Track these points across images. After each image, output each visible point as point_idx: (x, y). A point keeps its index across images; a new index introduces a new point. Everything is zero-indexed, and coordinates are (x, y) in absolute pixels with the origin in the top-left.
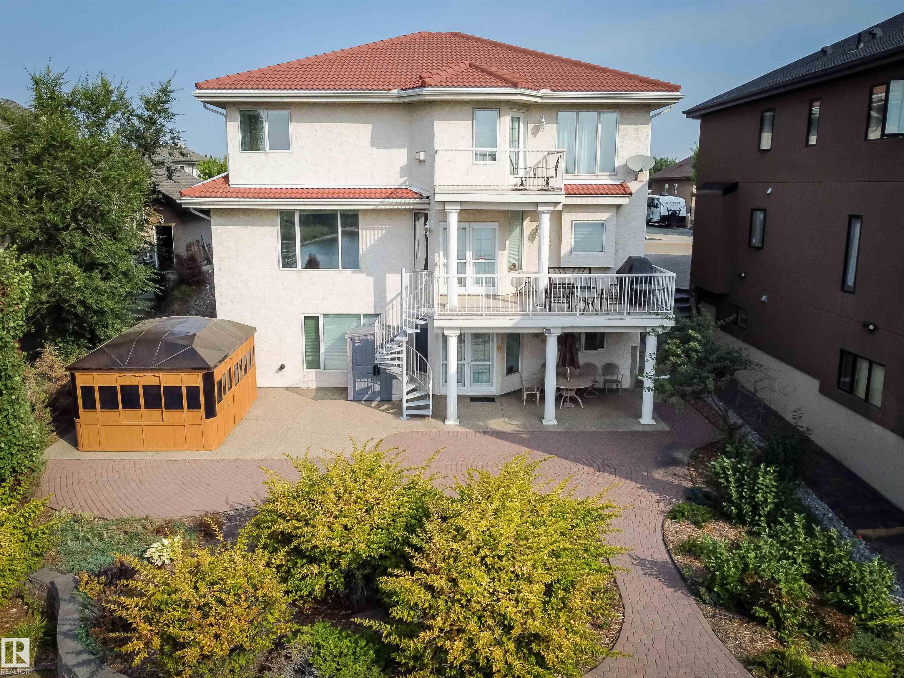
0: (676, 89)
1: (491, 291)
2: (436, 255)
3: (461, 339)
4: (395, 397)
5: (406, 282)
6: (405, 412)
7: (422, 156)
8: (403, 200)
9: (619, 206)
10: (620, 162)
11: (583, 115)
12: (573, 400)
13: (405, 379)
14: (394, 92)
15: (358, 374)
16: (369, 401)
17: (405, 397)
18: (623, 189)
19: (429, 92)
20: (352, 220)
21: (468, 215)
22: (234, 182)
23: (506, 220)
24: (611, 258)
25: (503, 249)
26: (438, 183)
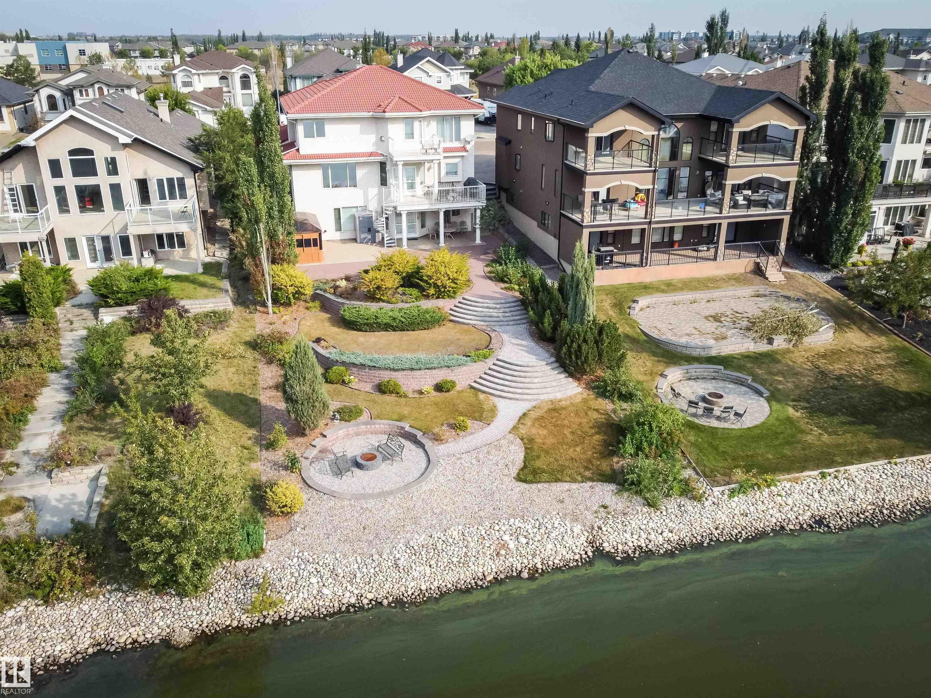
1: (414, 194)
2: (391, 180)
3: (407, 215)
4: (377, 241)
5: (377, 192)
6: (386, 245)
7: (383, 139)
8: (374, 157)
9: (463, 156)
10: (462, 137)
11: (446, 118)
13: (385, 232)
14: (371, 113)
15: (362, 232)
16: (367, 243)
17: (385, 239)
18: (464, 149)
19: (387, 115)
20: (353, 167)
21: (406, 164)
22: (302, 152)
23: (419, 164)
24: (461, 177)
25: (418, 176)
26: (392, 151)
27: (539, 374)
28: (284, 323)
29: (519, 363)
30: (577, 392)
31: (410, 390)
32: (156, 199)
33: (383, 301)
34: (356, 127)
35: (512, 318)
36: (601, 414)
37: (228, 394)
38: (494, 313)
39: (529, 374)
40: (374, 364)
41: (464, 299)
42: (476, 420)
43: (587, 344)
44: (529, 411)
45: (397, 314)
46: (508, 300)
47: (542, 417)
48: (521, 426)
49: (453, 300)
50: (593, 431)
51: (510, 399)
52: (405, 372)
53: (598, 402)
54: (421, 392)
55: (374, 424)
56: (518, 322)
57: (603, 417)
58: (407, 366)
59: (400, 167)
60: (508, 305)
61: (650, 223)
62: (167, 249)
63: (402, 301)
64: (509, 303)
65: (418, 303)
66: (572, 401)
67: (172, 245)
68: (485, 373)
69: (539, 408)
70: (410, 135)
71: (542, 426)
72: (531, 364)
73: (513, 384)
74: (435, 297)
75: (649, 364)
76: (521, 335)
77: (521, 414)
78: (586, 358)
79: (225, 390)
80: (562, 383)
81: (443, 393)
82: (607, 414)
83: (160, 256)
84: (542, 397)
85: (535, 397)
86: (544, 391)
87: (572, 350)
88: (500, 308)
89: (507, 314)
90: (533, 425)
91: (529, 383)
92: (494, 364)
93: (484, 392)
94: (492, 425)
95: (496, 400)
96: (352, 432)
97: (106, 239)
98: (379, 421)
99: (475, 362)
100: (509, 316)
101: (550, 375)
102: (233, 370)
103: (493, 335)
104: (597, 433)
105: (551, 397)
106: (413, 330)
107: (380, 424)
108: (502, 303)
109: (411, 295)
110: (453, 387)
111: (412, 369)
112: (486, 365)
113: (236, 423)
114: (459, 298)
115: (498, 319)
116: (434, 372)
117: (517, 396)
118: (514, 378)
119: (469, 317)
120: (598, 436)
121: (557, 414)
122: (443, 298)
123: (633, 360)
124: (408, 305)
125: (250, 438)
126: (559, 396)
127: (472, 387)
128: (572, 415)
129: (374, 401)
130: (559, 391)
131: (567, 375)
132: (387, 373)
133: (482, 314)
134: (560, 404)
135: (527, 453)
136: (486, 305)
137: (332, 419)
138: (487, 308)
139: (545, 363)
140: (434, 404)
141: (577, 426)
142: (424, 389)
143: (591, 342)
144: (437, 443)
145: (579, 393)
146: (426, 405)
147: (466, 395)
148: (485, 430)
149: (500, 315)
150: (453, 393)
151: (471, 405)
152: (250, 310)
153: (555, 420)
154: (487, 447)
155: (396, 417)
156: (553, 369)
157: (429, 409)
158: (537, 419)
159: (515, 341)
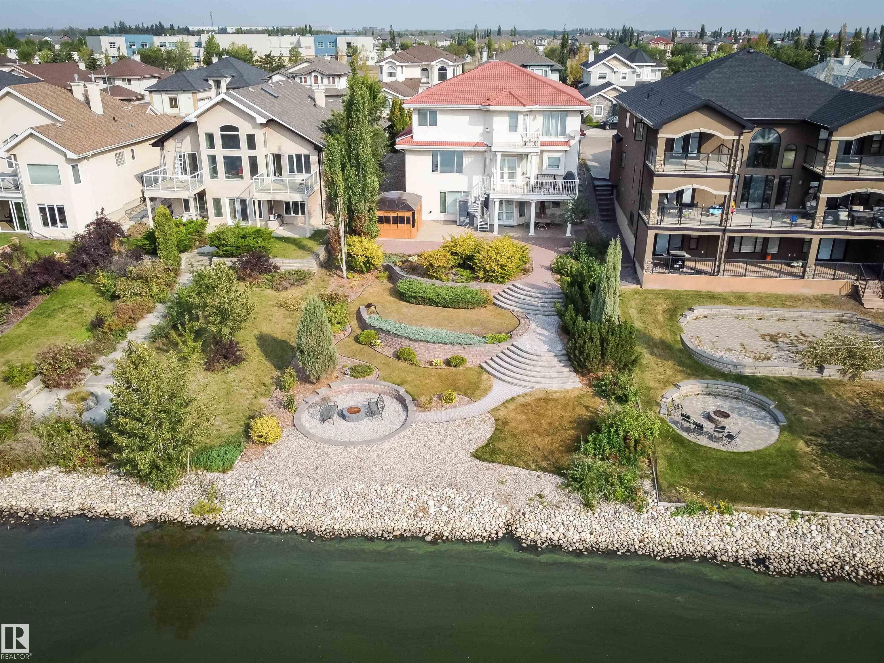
1: (513, 183)
2: (493, 169)
3: (501, 202)
4: (475, 225)
5: (481, 179)
6: (479, 229)
7: (488, 130)
8: (479, 147)
9: (566, 151)
10: (567, 132)
11: (553, 113)
12: (544, 227)
13: (479, 217)
14: (478, 106)
15: (461, 215)
16: (465, 226)
17: (479, 224)
18: (568, 144)
19: (492, 108)
20: (460, 155)
21: (505, 155)
22: (415, 139)
23: (522, 156)
24: (561, 171)
25: (519, 167)
26: (494, 141)
27: (544, 364)
28: (352, 287)
29: (530, 351)
30: (577, 386)
31: (424, 360)
32: (287, 171)
33: (437, 278)
34: (465, 119)
35: (548, 309)
36: (590, 411)
37: (275, 340)
38: (534, 301)
39: (533, 362)
40: (397, 332)
41: (513, 285)
42: (467, 396)
43: (592, 342)
44: (519, 396)
45: (443, 292)
46: (552, 292)
47: (528, 404)
48: (503, 409)
49: (501, 286)
50: (571, 425)
51: (508, 382)
52: (422, 343)
53: (593, 400)
54: (431, 364)
55: (377, 384)
57: (590, 414)
58: (424, 338)
59: (499, 158)
60: (551, 296)
61: (724, 231)
62: (292, 215)
63: (453, 281)
64: (553, 294)
65: (467, 284)
66: (567, 395)
67: (296, 212)
68: (496, 356)
69: (530, 395)
70: (514, 128)
71: (523, 412)
72: (539, 354)
73: (516, 370)
74: (484, 280)
75: (669, 372)
76: (550, 326)
77: (510, 397)
78: (588, 355)
79: (275, 335)
80: (564, 376)
81: (452, 368)
82: (596, 413)
83: (286, 220)
84: (538, 386)
85: (531, 384)
86: (542, 380)
87: (577, 345)
88: (542, 298)
89: (546, 305)
90: (514, 410)
91: (531, 371)
92: (507, 349)
93: (489, 373)
94: (477, 403)
95: (496, 381)
96: (356, 388)
97: (243, 202)
98: (383, 382)
99: (488, 343)
100: (547, 307)
101: (555, 366)
102: (290, 320)
103: (523, 322)
104: (573, 428)
105: (547, 387)
106: (454, 308)
107: (381, 385)
108: (545, 294)
109: (462, 275)
110: (461, 364)
111: (428, 342)
112: (499, 348)
113: (268, 364)
114: (508, 284)
115: (536, 308)
116: (447, 347)
117: (515, 381)
118: (518, 364)
119: (511, 302)
120: (573, 431)
121: (544, 404)
122: (492, 281)
123: (655, 365)
124: (457, 285)
125: (272, 378)
126: (555, 387)
127: (481, 367)
128: (559, 407)
129: (388, 365)
130: (557, 383)
131: (573, 369)
132: (407, 342)
133: (523, 301)
134: (554, 395)
135: (494, 433)
136: (529, 293)
137: (345, 374)
138: (530, 296)
139: (554, 354)
140: (439, 376)
141: (557, 418)
142: (434, 361)
143: (597, 340)
144: (420, 409)
145: (578, 388)
146: (431, 375)
147: (471, 372)
148: (468, 406)
149: (539, 304)
150: (461, 369)
151: (470, 382)
152: (331, 273)
153: (539, 408)
154: (460, 421)
155: (398, 381)
156: (560, 361)
157: (431, 379)
158: (522, 405)
159: (539, 330)
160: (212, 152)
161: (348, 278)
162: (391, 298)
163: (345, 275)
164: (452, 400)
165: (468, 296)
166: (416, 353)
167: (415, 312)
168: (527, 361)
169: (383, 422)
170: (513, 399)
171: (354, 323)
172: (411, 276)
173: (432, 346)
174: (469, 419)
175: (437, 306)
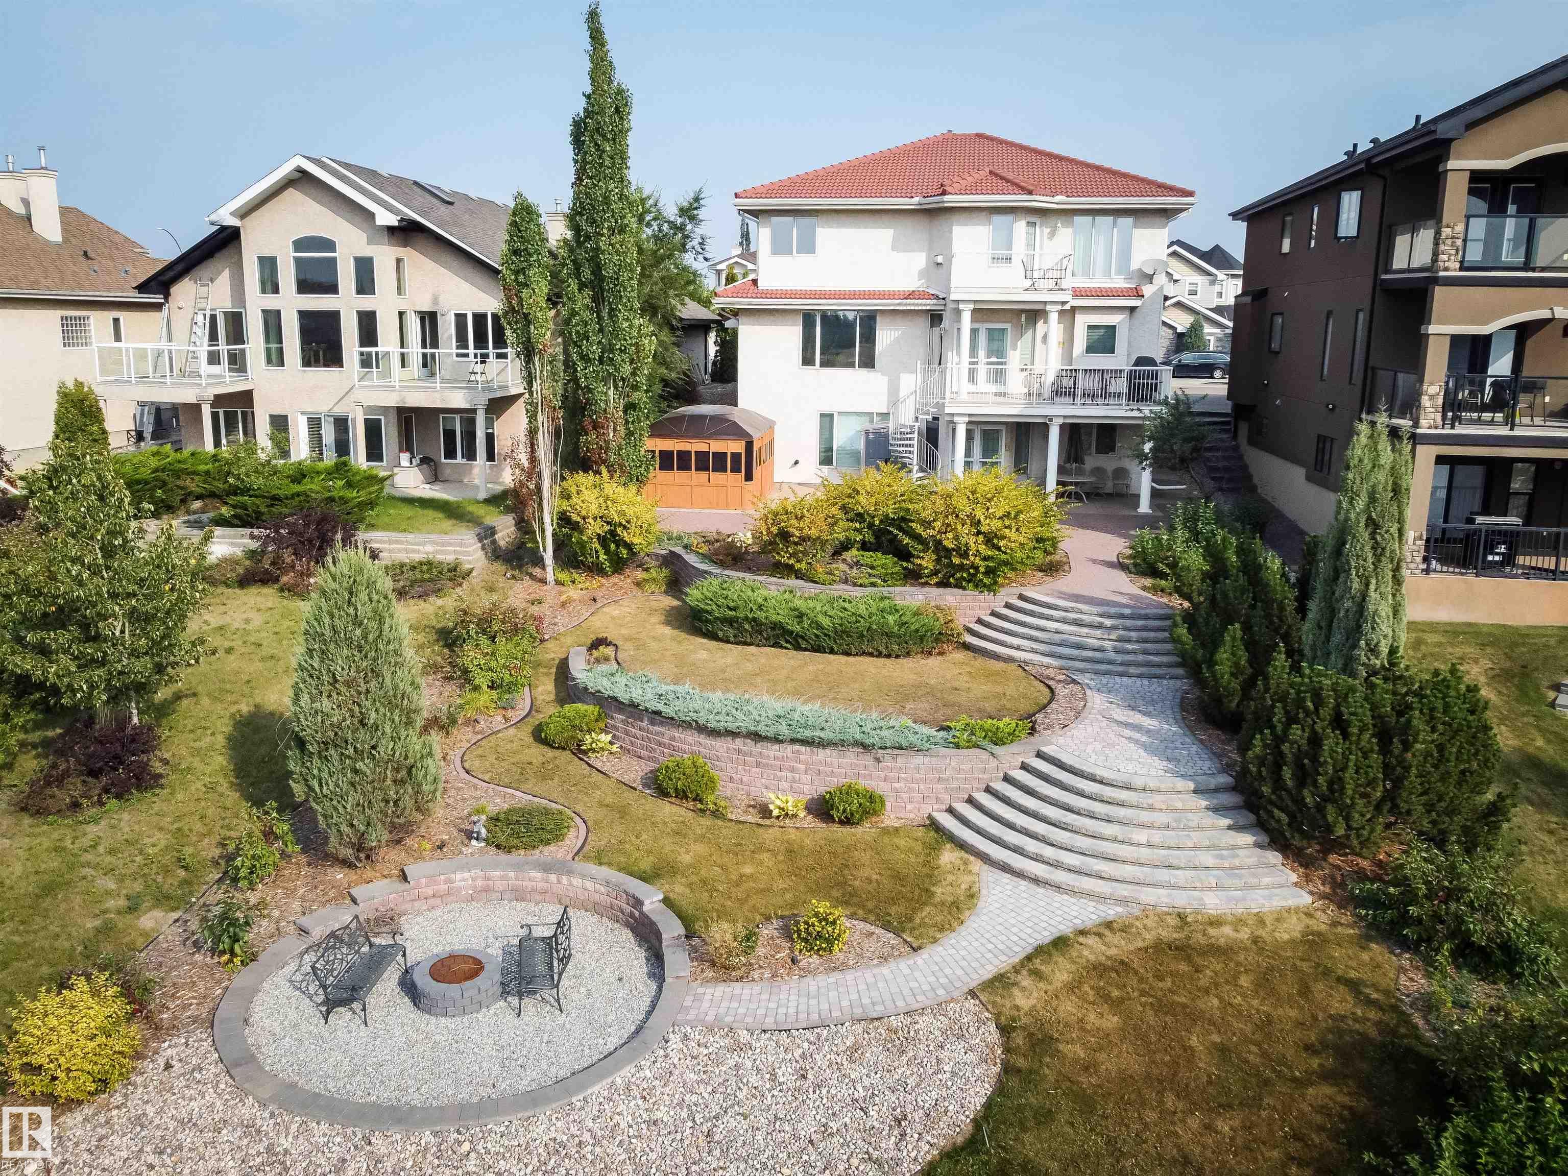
0: (1191, 194)
2: (950, 354)
3: (971, 426)
5: (920, 380)
7: (940, 259)
8: (920, 302)
9: (1132, 309)
10: (1135, 265)
11: (1099, 219)
13: (916, 468)
14: (916, 200)
18: (1137, 293)
19: (950, 200)
22: (763, 284)
23: (1022, 322)
24: (1121, 361)
25: (1014, 348)
26: (953, 284)
27: (1161, 818)
28: (563, 605)
29: (1100, 772)
30: (1291, 903)
31: (742, 800)
32: (450, 355)
33: (799, 575)
34: (883, 235)
35: (1141, 658)
36: (1370, 1003)
39: (1121, 812)
41: (1022, 597)
42: (887, 926)
43: (1346, 735)
44: (1082, 933)
45: (815, 609)
47: (1122, 966)
48: (1026, 981)
49: (987, 596)
50: (1315, 1063)
51: (1036, 881)
52: (739, 743)
53: (1365, 956)
54: (765, 812)
55: (570, 873)
56: (1159, 671)
57: (1373, 1015)
58: (747, 724)
60: (1139, 623)
62: (459, 459)
63: (846, 582)
64: (1146, 617)
65: (886, 591)
66: (1261, 932)
67: (470, 454)
68: (988, 790)
69: (1125, 929)
71: (1107, 998)
72: (1139, 782)
74: (935, 580)
76: (1153, 704)
77: (1045, 937)
78: (1336, 783)
80: (1237, 862)
81: (835, 827)
82: (1394, 1008)
83: (443, 470)
84: (1149, 896)
85: (1124, 891)
86: (1163, 875)
87: (1285, 748)
88: (1114, 628)
89: (1129, 647)
90: (1072, 988)
91: (1116, 840)
92: (1024, 767)
93: (962, 845)
94: (924, 954)
95: (988, 875)
96: (500, 885)
97: (342, 424)
98: (593, 868)
99: (957, 746)
100: (1134, 652)
101: (1199, 828)
103: (1062, 691)
104: (1326, 1076)
105: (1182, 900)
106: (847, 654)
107: (583, 876)
108: (1121, 617)
109: (872, 568)
110: (867, 813)
111: (756, 737)
112: (993, 763)
114: (1007, 594)
115: (1098, 655)
116: (822, 754)
117: (1060, 876)
118: (1069, 818)
119: (1016, 641)
121: (1183, 967)
122: (958, 586)
124: (858, 592)
126: (1213, 904)
127: (933, 825)
128: (1244, 981)
129: (623, 812)
130: (1219, 887)
131: (1264, 839)
132: (690, 739)
133: (1057, 638)
134: (1212, 931)
135: (1001, 1089)
137: (469, 835)
138: (1077, 623)
139: (1191, 786)
140: (790, 852)
141: (1248, 1029)
142: (776, 801)
143: (1362, 730)
144: (710, 974)
145: (1297, 910)
146: (761, 848)
147: (902, 842)
148: (892, 964)
149: (1108, 645)
150: (864, 831)
151: (898, 877)
152: (516, 573)
153: (1168, 983)
154: (859, 1028)
155: (646, 864)
156: (1216, 810)
157: (761, 863)
158: (1099, 969)
159: (1120, 714)
160: (271, 302)
161: (558, 583)
162: (668, 631)
163: (550, 575)
164: (830, 941)
165: (891, 619)
166: (715, 773)
167: (729, 660)
168: (1097, 807)
169: (562, 1019)
170: (1060, 943)
171: (546, 688)
172: (728, 572)
173: (774, 750)
174: (894, 1022)
175: (798, 648)
